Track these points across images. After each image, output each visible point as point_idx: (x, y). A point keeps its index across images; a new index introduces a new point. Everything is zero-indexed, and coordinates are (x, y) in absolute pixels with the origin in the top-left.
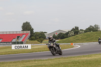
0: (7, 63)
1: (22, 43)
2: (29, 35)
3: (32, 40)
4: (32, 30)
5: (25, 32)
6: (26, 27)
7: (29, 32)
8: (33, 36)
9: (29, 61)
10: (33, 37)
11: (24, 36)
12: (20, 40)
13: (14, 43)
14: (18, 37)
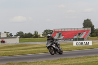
0: (69, 59)
1: (83, 39)
2: (90, 31)
3: (93, 36)
4: (92, 27)
5: (86, 29)
6: (87, 23)
7: (90, 29)
8: (94, 32)
9: (90, 57)
10: (93, 34)
11: (85, 33)
12: (82, 37)
13: (76, 40)
14: (79, 34)
